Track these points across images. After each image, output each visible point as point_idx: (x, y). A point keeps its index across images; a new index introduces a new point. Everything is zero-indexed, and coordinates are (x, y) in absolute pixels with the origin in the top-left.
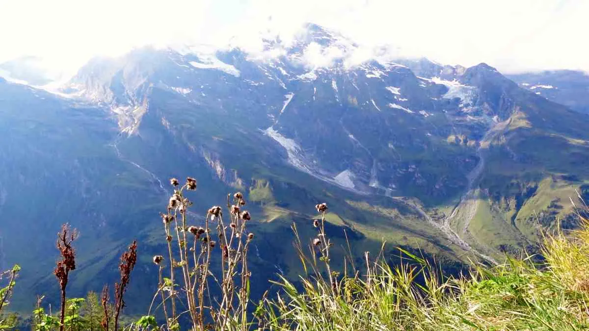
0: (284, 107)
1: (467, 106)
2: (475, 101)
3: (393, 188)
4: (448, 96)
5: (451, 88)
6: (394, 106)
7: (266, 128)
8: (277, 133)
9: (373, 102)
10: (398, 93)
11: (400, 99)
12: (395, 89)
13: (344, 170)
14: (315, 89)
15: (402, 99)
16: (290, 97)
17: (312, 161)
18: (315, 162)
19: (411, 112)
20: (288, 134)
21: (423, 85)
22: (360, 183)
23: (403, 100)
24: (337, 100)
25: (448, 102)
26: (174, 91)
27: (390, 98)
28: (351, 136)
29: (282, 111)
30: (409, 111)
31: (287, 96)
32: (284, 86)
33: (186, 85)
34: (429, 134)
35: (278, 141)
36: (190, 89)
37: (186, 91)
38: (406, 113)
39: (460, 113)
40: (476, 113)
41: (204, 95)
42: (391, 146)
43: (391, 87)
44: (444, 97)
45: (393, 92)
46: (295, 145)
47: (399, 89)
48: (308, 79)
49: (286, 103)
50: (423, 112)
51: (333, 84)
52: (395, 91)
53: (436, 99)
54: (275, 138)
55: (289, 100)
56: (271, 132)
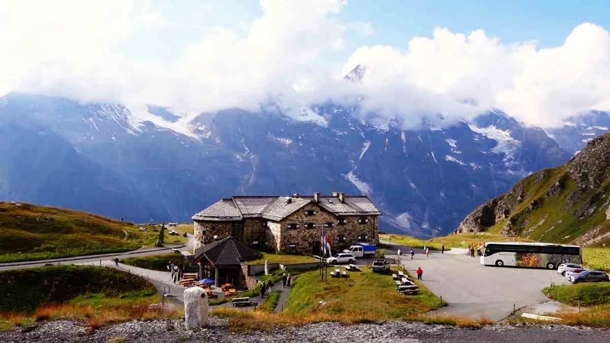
0: (362, 154)
1: (510, 160)
2: (516, 157)
3: (438, 230)
4: (496, 150)
5: (500, 142)
6: (449, 158)
7: (347, 173)
8: (356, 177)
9: (433, 155)
10: (455, 146)
11: (455, 152)
12: (453, 141)
13: (403, 213)
14: (387, 140)
15: (457, 151)
16: (367, 145)
17: (380, 202)
18: (382, 204)
19: (463, 164)
20: (362, 179)
21: (476, 139)
22: (415, 224)
23: (458, 153)
24: (404, 151)
25: (495, 156)
26: (279, 141)
27: (447, 150)
28: (412, 185)
29: (360, 158)
30: (461, 163)
31: (365, 144)
32: (363, 135)
33: (288, 136)
34: (473, 186)
35: (355, 184)
36: (292, 139)
37: (288, 142)
38: (459, 164)
39: (502, 167)
40: (515, 168)
41: (301, 145)
42: (442, 194)
43: (450, 139)
44: (492, 151)
45: (451, 144)
46: (368, 188)
47: (455, 141)
48: (383, 130)
49: (365, 150)
50: (472, 164)
51: (402, 135)
52: (452, 143)
53: (485, 152)
54: (354, 182)
55: (367, 148)
56: (351, 177)
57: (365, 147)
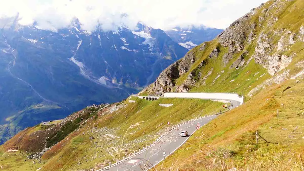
0: (78, 47)
1: (151, 48)
2: (154, 46)
3: (120, 84)
4: (145, 43)
5: (146, 39)
6: (123, 48)
7: (70, 57)
8: (75, 59)
9: (115, 46)
10: (126, 41)
11: (126, 44)
12: (124, 39)
13: (102, 76)
14: (91, 39)
15: (127, 44)
16: (80, 42)
17: (90, 72)
18: (91, 72)
19: (130, 50)
20: (80, 60)
21: (135, 38)
22: (108, 82)
23: (127, 45)
24: (100, 45)
25: (144, 46)
26: (29, 41)
27: (122, 44)
28: (106, 62)
29: (77, 49)
30: (129, 50)
31: (79, 42)
32: (77, 37)
33: (34, 38)
34: (136, 61)
35: (76, 63)
36: (37, 40)
37: (35, 41)
38: (128, 51)
39: (148, 51)
40: (154, 51)
41: (43, 43)
42: (121, 66)
43: (123, 38)
44: (143, 44)
45: (123, 41)
46: (83, 65)
47: (125, 39)
48: (88, 34)
49: (79, 45)
50: (134, 50)
51: (99, 36)
52: (124, 40)
53: (140, 44)
54: (74, 62)
55: (80, 44)
56: (73, 59)
57: (79, 43)
